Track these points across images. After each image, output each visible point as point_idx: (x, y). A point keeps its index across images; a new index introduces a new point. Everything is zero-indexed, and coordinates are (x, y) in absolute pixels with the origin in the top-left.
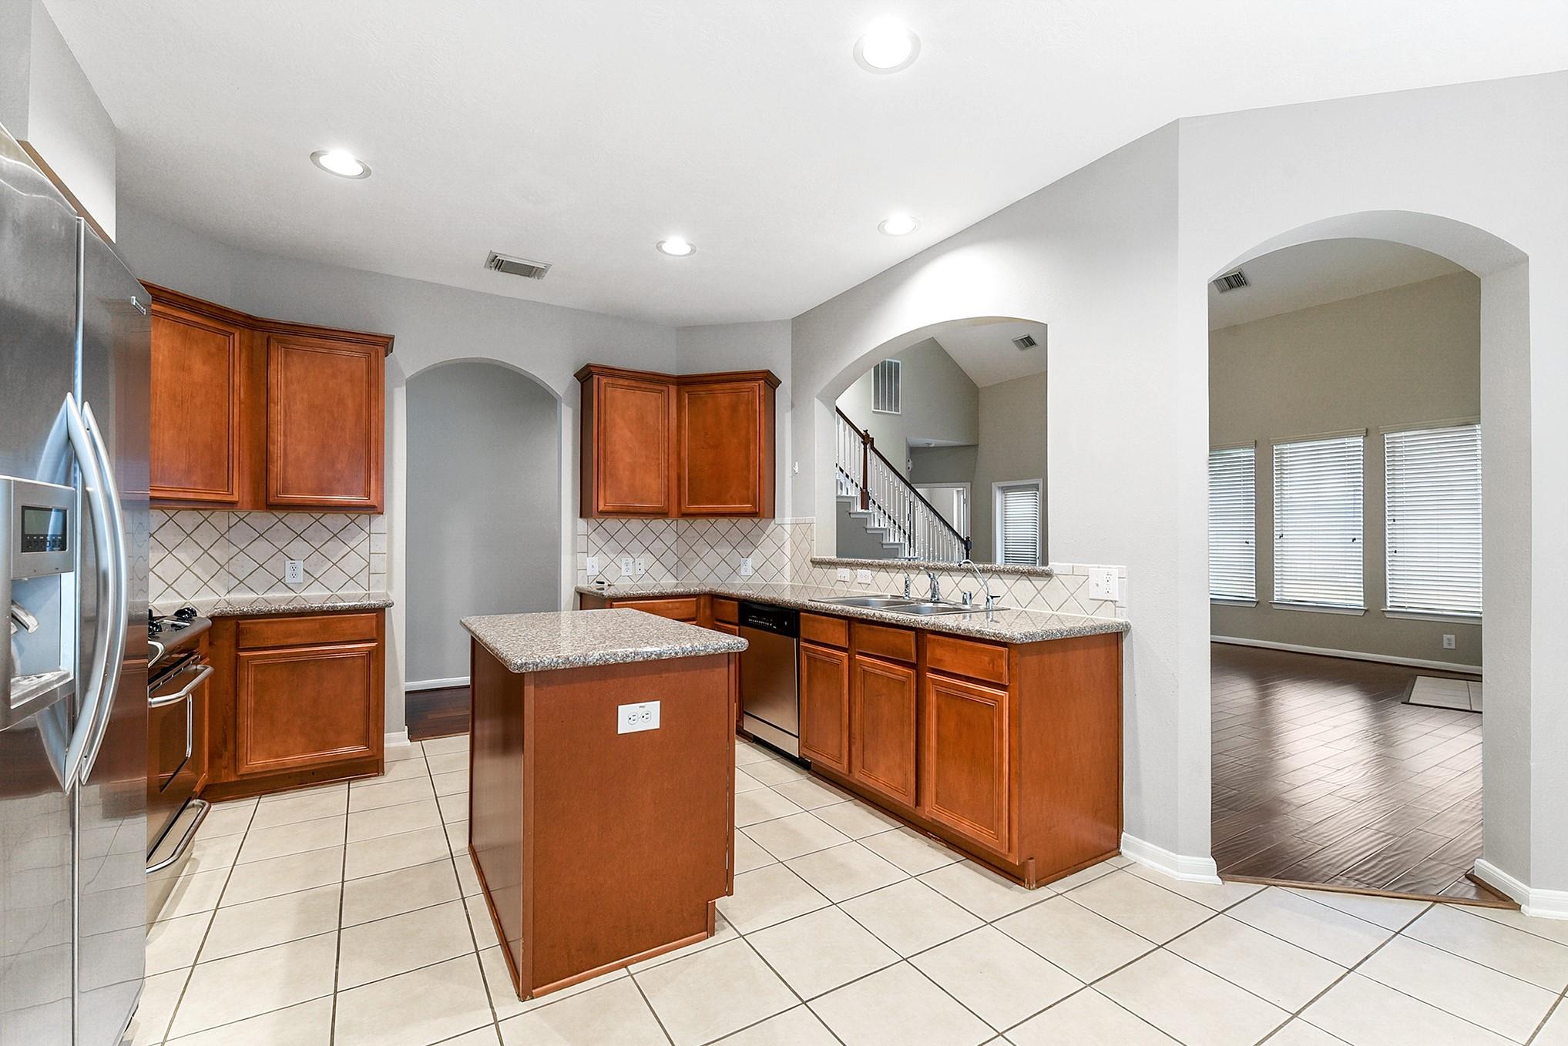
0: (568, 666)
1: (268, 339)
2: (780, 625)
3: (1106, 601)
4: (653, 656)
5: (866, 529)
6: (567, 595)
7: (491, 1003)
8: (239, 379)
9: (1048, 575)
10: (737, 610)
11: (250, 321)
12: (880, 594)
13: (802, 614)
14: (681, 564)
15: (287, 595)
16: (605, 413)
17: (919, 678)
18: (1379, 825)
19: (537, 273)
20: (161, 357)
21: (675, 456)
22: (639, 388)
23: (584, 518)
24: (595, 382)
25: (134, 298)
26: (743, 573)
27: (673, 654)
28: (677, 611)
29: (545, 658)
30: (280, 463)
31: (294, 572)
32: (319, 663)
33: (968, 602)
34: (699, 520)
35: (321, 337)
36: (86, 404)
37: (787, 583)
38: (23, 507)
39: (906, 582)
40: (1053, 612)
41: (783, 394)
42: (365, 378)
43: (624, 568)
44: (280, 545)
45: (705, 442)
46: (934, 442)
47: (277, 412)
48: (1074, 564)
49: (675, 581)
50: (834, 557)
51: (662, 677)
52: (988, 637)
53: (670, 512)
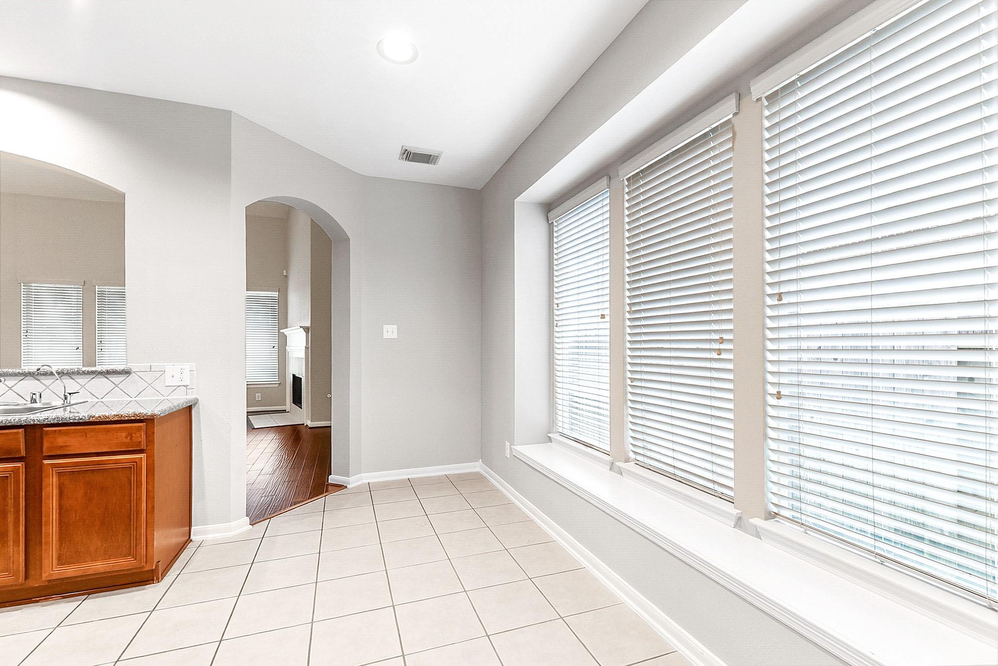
3: (179, 386)
9: (126, 373)
17: (32, 468)
18: (287, 479)
33: (38, 401)
40: (131, 399)
48: (152, 364)
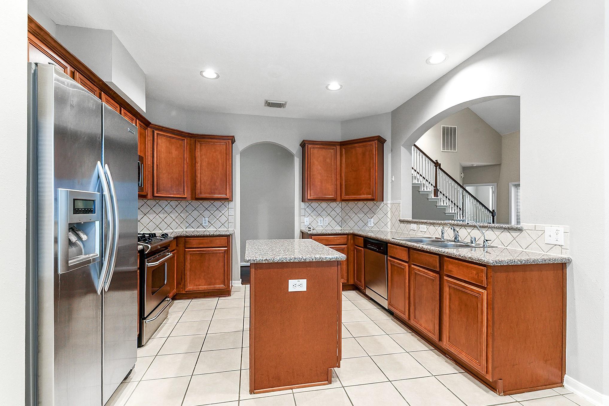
0: (267, 262)
1: (195, 141)
2: (379, 249)
3: (556, 245)
4: (302, 260)
5: (437, 206)
6: (297, 233)
7: (239, 392)
8: (187, 155)
9: (520, 230)
10: (363, 241)
11: (190, 135)
12: (431, 236)
13: (388, 244)
14: (343, 221)
15: (203, 230)
16: (310, 159)
17: (441, 279)
19: (283, 106)
20: (163, 150)
21: (339, 176)
22: (324, 148)
23: (304, 202)
24: (306, 147)
25: (129, 128)
26: (369, 225)
27: (311, 260)
28: (338, 241)
29: (257, 258)
30: (199, 184)
31: (205, 221)
32: (209, 254)
33: (474, 242)
34: (351, 202)
35: (211, 139)
36: (106, 165)
37: (389, 230)
38: (74, 199)
39: (442, 231)
40: (523, 250)
41: (387, 146)
42: (225, 152)
43: (319, 222)
44: (201, 212)
45: (351, 169)
46: (475, 164)
47: (198, 165)
48: (536, 224)
49: (341, 228)
50: (410, 219)
51: (307, 269)
52: (475, 261)
53: (337, 199)
